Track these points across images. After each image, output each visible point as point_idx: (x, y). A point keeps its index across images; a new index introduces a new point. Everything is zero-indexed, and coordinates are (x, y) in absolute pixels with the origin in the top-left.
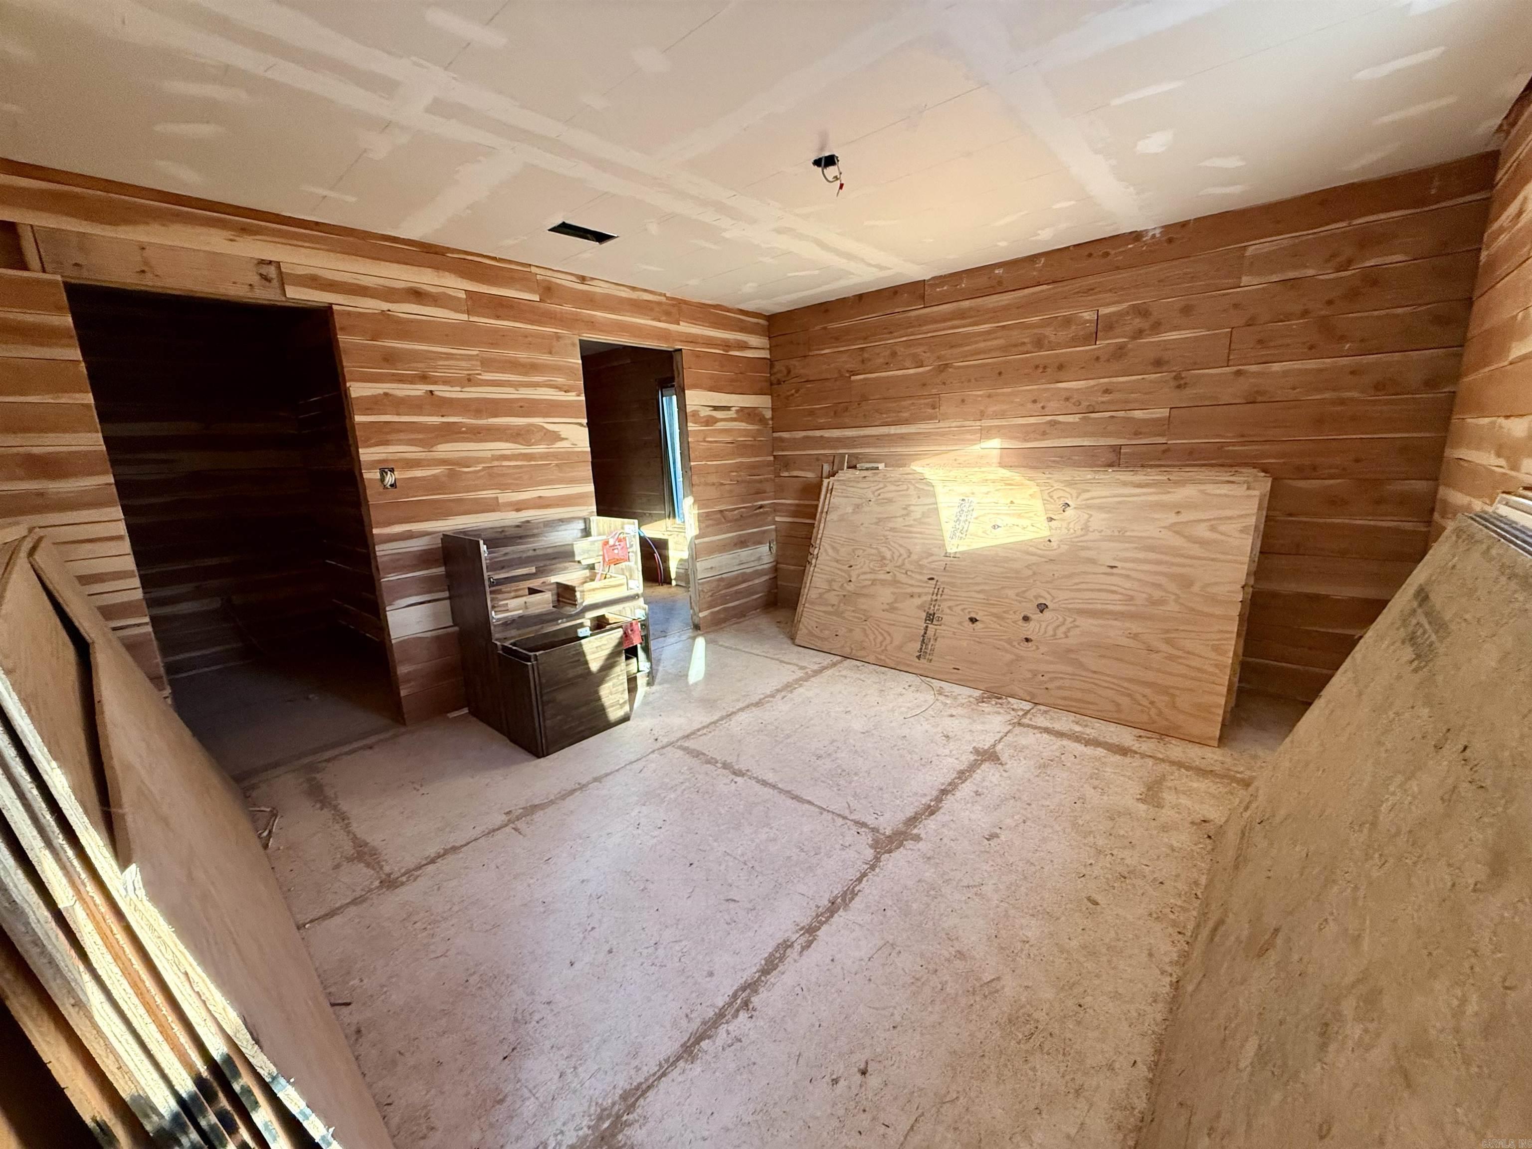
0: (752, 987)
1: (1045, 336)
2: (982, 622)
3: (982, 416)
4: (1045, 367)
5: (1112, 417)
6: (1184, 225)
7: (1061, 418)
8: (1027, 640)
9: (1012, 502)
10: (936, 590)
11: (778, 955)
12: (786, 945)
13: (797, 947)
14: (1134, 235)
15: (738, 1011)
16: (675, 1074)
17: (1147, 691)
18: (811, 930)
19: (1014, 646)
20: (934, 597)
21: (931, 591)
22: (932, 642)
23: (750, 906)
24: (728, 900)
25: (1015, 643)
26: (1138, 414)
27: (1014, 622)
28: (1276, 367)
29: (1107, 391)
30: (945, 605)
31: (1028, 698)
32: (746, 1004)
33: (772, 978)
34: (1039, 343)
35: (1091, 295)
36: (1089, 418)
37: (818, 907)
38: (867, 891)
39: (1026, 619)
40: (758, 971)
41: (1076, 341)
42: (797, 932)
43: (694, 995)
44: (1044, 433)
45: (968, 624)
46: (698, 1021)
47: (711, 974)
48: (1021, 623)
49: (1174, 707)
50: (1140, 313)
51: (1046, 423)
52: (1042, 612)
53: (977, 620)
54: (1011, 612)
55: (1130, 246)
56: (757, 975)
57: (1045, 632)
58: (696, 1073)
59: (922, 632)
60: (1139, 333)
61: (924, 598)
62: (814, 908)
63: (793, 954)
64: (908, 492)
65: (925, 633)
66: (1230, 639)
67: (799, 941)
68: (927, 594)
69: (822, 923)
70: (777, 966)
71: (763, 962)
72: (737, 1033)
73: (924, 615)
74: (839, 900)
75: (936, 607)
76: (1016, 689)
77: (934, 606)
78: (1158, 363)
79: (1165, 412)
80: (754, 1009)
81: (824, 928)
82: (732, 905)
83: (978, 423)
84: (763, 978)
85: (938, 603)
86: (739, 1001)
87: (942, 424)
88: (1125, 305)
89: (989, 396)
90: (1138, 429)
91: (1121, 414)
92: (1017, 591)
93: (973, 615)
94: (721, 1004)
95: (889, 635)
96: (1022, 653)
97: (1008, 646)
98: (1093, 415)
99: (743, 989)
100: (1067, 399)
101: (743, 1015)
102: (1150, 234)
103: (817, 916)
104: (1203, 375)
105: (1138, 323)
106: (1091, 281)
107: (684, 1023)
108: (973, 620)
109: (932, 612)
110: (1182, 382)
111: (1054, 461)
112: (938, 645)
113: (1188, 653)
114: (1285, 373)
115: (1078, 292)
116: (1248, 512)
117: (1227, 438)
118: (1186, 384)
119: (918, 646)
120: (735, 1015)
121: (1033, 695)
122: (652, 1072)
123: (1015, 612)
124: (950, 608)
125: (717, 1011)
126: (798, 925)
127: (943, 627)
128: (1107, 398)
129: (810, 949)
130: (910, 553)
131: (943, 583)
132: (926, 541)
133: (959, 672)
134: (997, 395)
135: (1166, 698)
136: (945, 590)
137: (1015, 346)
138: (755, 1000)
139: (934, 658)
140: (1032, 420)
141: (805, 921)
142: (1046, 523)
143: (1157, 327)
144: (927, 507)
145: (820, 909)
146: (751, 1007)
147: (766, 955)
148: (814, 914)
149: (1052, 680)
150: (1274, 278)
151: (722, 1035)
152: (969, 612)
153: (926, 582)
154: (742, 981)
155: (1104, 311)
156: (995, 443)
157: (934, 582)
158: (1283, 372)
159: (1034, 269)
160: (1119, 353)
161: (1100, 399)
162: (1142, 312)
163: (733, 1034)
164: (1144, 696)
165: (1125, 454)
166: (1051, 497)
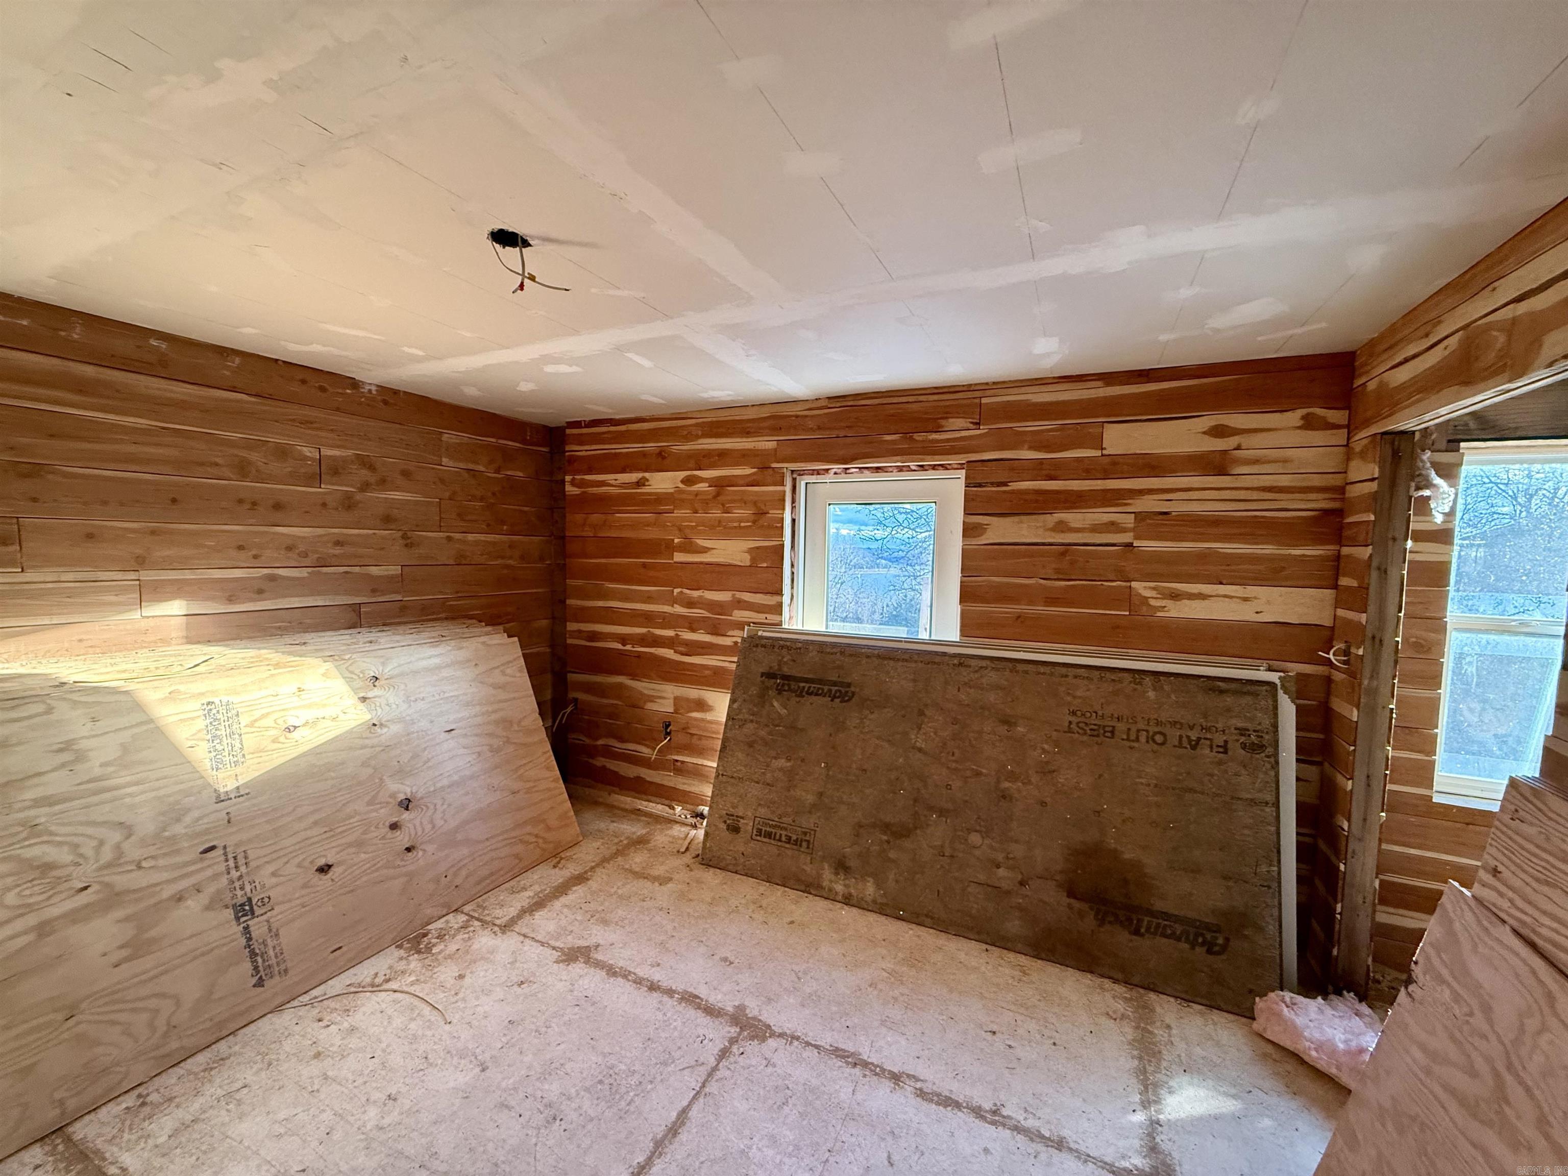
0: (977, 1112)
1: (250, 463)
2: (340, 863)
3: (141, 562)
4: (254, 504)
5: (346, 573)
6: (396, 392)
7: (281, 572)
8: (408, 850)
9: (300, 690)
10: (231, 863)
11: (935, 1098)
12: (921, 1094)
13: (919, 1085)
14: (351, 381)
15: (1004, 1117)
16: (1082, 1148)
17: (529, 829)
18: (896, 1078)
19: (399, 866)
20: (235, 874)
21: (222, 868)
22: (270, 943)
23: (889, 1139)
24: (892, 1165)
25: (398, 862)
26: (374, 571)
27: (383, 838)
28: (470, 537)
29: (338, 543)
30: (264, 876)
31: (444, 912)
32: (995, 1112)
33: (961, 1099)
34: (243, 469)
35: (309, 428)
36: (319, 572)
37: (865, 1076)
38: (829, 1040)
39: (394, 826)
40: (960, 1110)
41: (294, 478)
42: (903, 1087)
43: (1014, 1158)
44: (260, 591)
45: (318, 879)
46: (1034, 1145)
47: (986, 1151)
48: (390, 834)
49: (549, 829)
50: (365, 465)
51: (260, 578)
52: (407, 809)
53: (330, 866)
54: (373, 828)
55: (348, 391)
56: (965, 1110)
57: (423, 830)
58: (1069, 1132)
59: (243, 941)
60: (365, 487)
61: (211, 889)
62: (868, 1079)
63: (928, 1088)
64: (54, 717)
65: (250, 939)
66: (549, 757)
67: (913, 1084)
68: (216, 877)
69: (883, 1070)
70: (946, 1097)
71: (949, 1108)
72: (1022, 1112)
73: (229, 914)
74: (850, 1060)
75: (248, 888)
76: (429, 912)
77: (242, 888)
78: (387, 520)
79: (395, 570)
80: (995, 1105)
81: (887, 1067)
82: (895, 1158)
83: (133, 575)
84: (964, 1105)
85: (246, 879)
86: (997, 1118)
87: (28, 576)
88: (350, 452)
89: (153, 532)
90: (376, 586)
91: (357, 569)
92: (367, 798)
93: (322, 862)
94: (1008, 1131)
95: (163, 996)
96: (411, 868)
97: (391, 872)
98: (325, 570)
99: (983, 1118)
100: (289, 548)
101: (1005, 1112)
102: (368, 387)
103: (876, 1074)
104: (427, 538)
105: (365, 473)
106: (307, 412)
107: (1043, 1157)
108: (324, 869)
109: (241, 900)
110: (409, 541)
111: (280, 628)
112: (284, 939)
113: (535, 781)
114: (477, 543)
115: (294, 420)
116: (516, 656)
117: (447, 594)
118: (411, 543)
119: (247, 966)
120: (1009, 1117)
121: (446, 905)
122: (1094, 1167)
123: (377, 827)
124: (274, 874)
125: (1015, 1133)
126: (895, 1089)
127: (277, 909)
128: (338, 551)
129: (916, 1075)
130: (127, 829)
131: (237, 845)
132: (162, 792)
133: (344, 949)
134: (171, 532)
135: (542, 826)
136: (251, 855)
137: (202, 464)
138: (987, 1106)
139: (289, 965)
140: (238, 573)
141: (888, 1084)
142: (361, 706)
143: (383, 483)
144: (128, 734)
145: (867, 1073)
146: (994, 1108)
147: (941, 1108)
148: (875, 1078)
149: (455, 875)
150: (462, 465)
151: (1031, 1123)
152: (312, 862)
153: (202, 860)
154: (977, 1121)
155: (326, 452)
156: (176, 607)
157: (218, 852)
158: (475, 541)
159: (227, 368)
160: (349, 503)
161: (331, 551)
162: (366, 463)
163: (1025, 1115)
164: (529, 834)
165: (366, 613)
166: (352, 672)
